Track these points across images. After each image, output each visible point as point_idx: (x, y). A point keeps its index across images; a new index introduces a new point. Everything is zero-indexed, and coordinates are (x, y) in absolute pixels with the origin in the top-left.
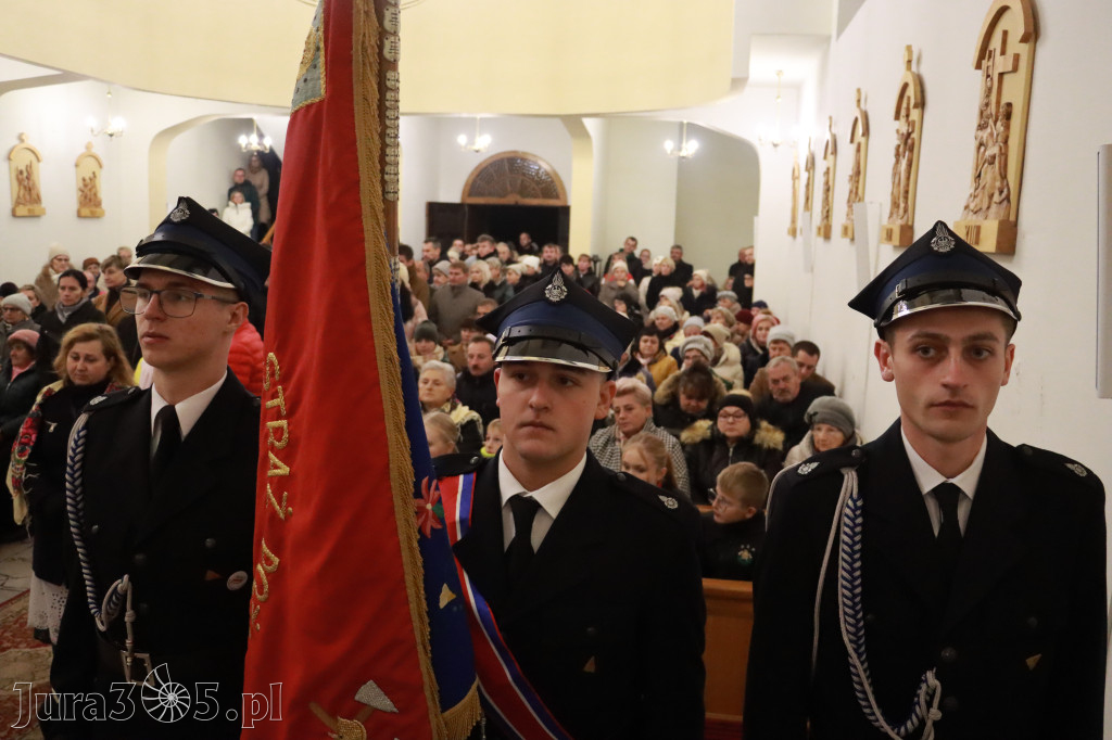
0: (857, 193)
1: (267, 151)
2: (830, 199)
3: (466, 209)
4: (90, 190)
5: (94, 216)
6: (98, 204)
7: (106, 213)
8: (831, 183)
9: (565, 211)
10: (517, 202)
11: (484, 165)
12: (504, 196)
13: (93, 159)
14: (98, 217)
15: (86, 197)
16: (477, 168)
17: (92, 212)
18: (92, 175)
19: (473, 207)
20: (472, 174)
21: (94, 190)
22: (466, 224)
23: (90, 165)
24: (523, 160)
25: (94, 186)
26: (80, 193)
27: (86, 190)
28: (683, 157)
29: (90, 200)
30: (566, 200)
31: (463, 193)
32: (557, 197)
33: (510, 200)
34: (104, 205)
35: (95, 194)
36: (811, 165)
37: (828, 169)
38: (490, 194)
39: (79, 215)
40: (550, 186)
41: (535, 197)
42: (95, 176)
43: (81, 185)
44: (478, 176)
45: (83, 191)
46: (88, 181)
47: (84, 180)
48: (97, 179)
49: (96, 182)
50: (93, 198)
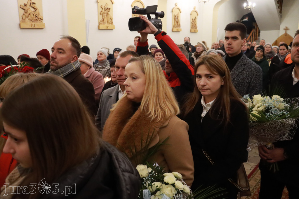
4: (194, 23)
5: (195, 32)
6: (196, 28)
7: (199, 31)
13: (196, 13)
14: (196, 32)
15: (193, 26)
17: (194, 30)
18: (195, 18)
21: (195, 23)
23: (195, 15)
25: (195, 22)
26: (191, 24)
27: (193, 23)
29: (194, 27)
34: (198, 29)
35: (196, 25)
39: (191, 32)
42: (196, 18)
43: (192, 21)
45: (192, 23)
46: (194, 20)
47: (193, 20)
48: (197, 19)
49: (196, 20)
50: (195, 26)
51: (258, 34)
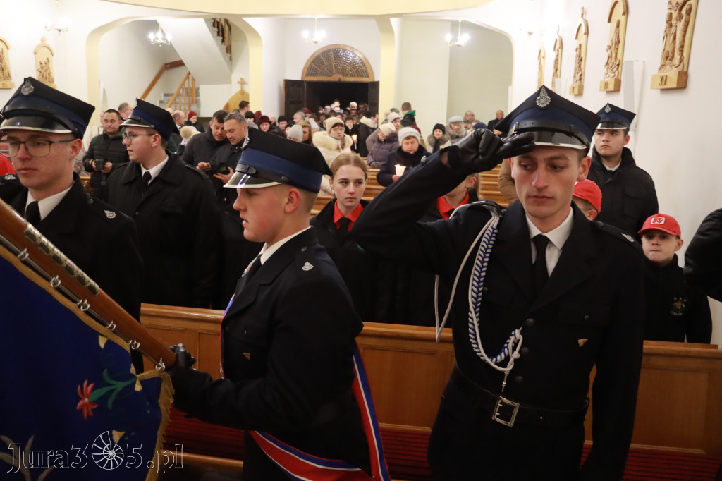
0: (616, 57)
1: (169, 44)
2: (582, 66)
3: (305, 85)
4: (45, 71)
6: (52, 81)
8: (583, 55)
9: (375, 85)
10: (340, 80)
11: (318, 54)
12: (331, 76)
13: (48, 50)
15: (42, 76)
16: (312, 56)
18: (46, 61)
19: (309, 83)
20: (308, 61)
21: (48, 71)
22: (305, 95)
23: (46, 54)
24: (344, 50)
25: (48, 68)
27: (42, 70)
28: (459, 46)
29: (46, 78)
30: (373, 77)
31: (303, 73)
32: (368, 77)
33: (335, 78)
35: (49, 74)
36: (559, 46)
37: (580, 45)
38: (323, 74)
40: (363, 68)
41: (352, 76)
42: (48, 61)
43: (39, 67)
44: (313, 62)
45: (40, 71)
46: (44, 64)
47: (41, 63)
48: (50, 63)
49: (50, 66)
50: (48, 76)
51: (194, 92)
